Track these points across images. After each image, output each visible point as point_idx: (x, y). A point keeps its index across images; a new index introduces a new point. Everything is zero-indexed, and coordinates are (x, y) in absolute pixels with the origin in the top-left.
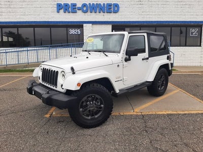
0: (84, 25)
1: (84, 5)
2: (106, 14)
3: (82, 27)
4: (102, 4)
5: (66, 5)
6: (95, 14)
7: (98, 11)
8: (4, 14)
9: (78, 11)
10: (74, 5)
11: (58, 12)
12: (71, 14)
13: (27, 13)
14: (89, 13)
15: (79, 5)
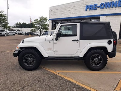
0: (101, 17)
1: (102, 4)
2: (117, 8)
3: (99, 18)
4: (115, 2)
5: (91, 6)
6: (109, 9)
7: (111, 7)
8: (63, 14)
9: (98, 8)
10: (96, 5)
11: (86, 10)
12: (93, 11)
13: (71, 13)
14: (105, 9)
15: (99, 5)
